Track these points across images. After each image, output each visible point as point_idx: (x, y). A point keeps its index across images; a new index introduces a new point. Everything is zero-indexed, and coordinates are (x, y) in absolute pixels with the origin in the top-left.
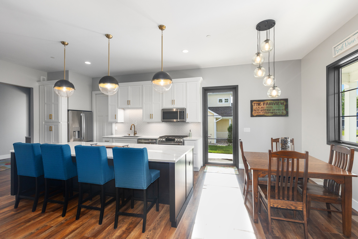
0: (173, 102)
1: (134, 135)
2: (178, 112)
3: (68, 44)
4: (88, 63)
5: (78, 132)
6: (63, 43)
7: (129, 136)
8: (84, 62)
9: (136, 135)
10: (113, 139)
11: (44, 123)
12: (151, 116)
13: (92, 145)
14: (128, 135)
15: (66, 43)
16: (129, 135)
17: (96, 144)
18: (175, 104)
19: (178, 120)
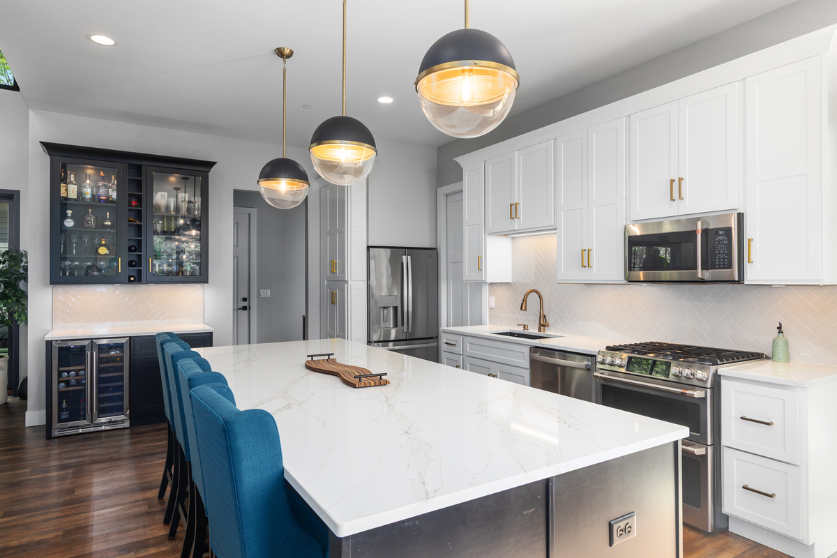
0: (675, 188)
1: (540, 330)
2: (694, 233)
3: (291, 53)
4: (385, 100)
5: (395, 308)
6: (280, 53)
7: (526, 332)
8: (376, 99)
9: (548, 332)
10: (466, 338)
11: (326, 283)
12: (585, 259)
13: (312, 356)
14: (520, 330)
15: (287, 52)
16: (525, 327)
17: (329, 355)
18: (683, 199)
19: (696, 273)
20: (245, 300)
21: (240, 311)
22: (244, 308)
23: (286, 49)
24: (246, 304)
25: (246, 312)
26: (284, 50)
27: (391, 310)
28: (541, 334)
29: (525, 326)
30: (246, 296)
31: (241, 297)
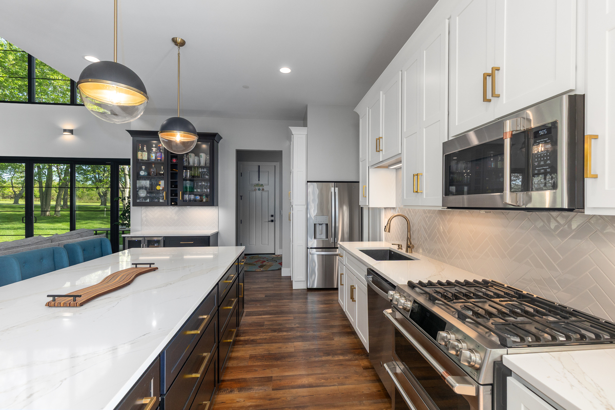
0: (489, 85)
1: (407, 251)
6: (175, 42)
7: (398, 251)
10: (346, 253)
12: (416, 184)
13: (136, 264)
14: (395, 249)
16: (399, 247)
17: (150, 264)
18: (498, 96)
19: (502, 197)
20: (272, 216)
21: (270, 223)
22: (272, 221)
23: (178, 39)
24: (273, 218)
25: (273, 223)
26: (176, 40)
27: (324, 226)
28: (408, 255)
29: (399, 245)
30: (273, 214)
31: (270, 215)
